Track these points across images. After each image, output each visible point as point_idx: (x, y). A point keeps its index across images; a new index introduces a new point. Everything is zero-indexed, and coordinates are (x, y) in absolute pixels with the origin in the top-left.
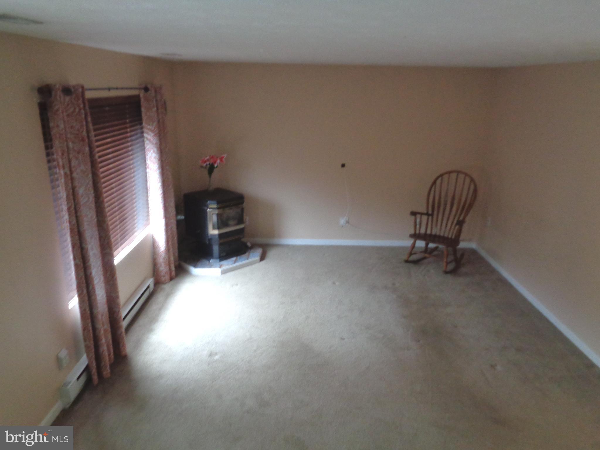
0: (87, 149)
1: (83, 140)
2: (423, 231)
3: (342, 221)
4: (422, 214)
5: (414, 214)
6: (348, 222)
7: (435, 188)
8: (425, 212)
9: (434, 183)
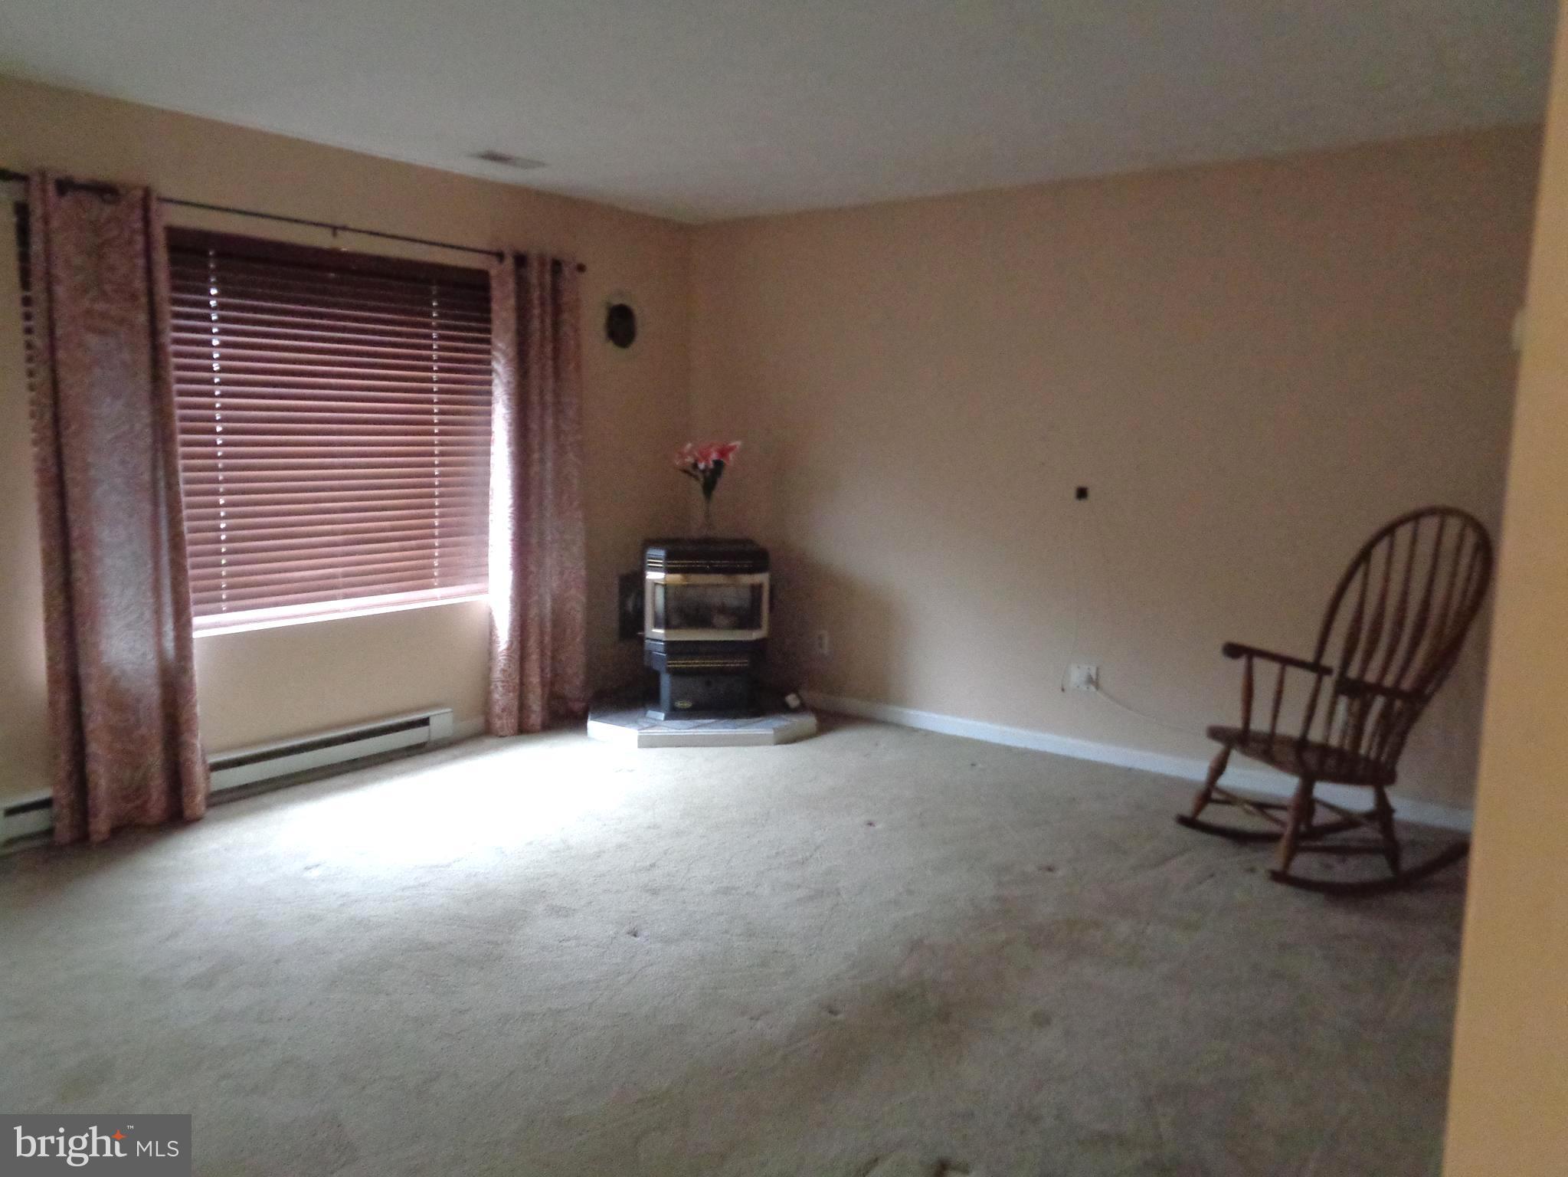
0: (142, 318)
1: (134, 297)
2: (1290, 726)
3: (1077, 676)
4: (1285, 661)
5: (1233, 651)
6: (1093, 681)
7: (1366, 575)
8: (1308, 656)
9: (1364, 556)
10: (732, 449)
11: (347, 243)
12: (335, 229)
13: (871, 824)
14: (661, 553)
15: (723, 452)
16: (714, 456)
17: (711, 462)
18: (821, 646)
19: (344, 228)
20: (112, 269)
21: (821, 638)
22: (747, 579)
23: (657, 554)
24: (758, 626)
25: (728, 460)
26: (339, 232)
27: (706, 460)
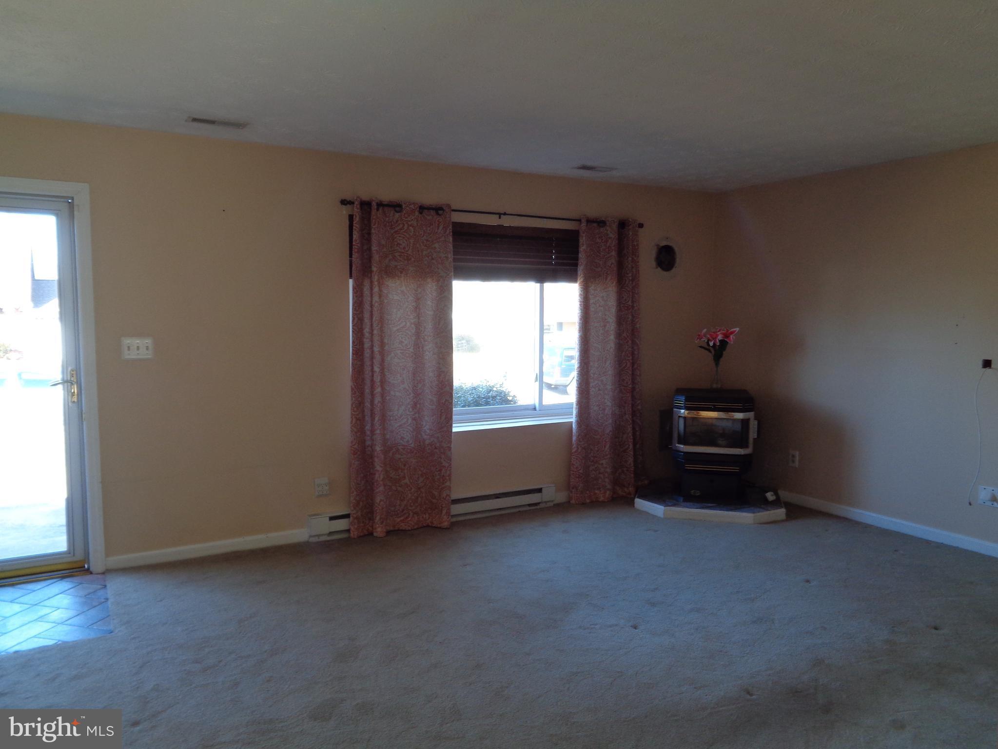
10: (732, 333)
11: (507, 222)
12: (500, 215)
13: (808, 581)
14: (683, 398)
15: (727, 336)
16: (720, 337)
17: (718, 341)
18: (793, 461)
19: (505, 214)
20: (399, 244)
21: (793, 456)
22: (739, 416)
23: (681, 400)
24: (747, 447)
25: (730, 340)
26: (502, 216)
27: (715, 339)
